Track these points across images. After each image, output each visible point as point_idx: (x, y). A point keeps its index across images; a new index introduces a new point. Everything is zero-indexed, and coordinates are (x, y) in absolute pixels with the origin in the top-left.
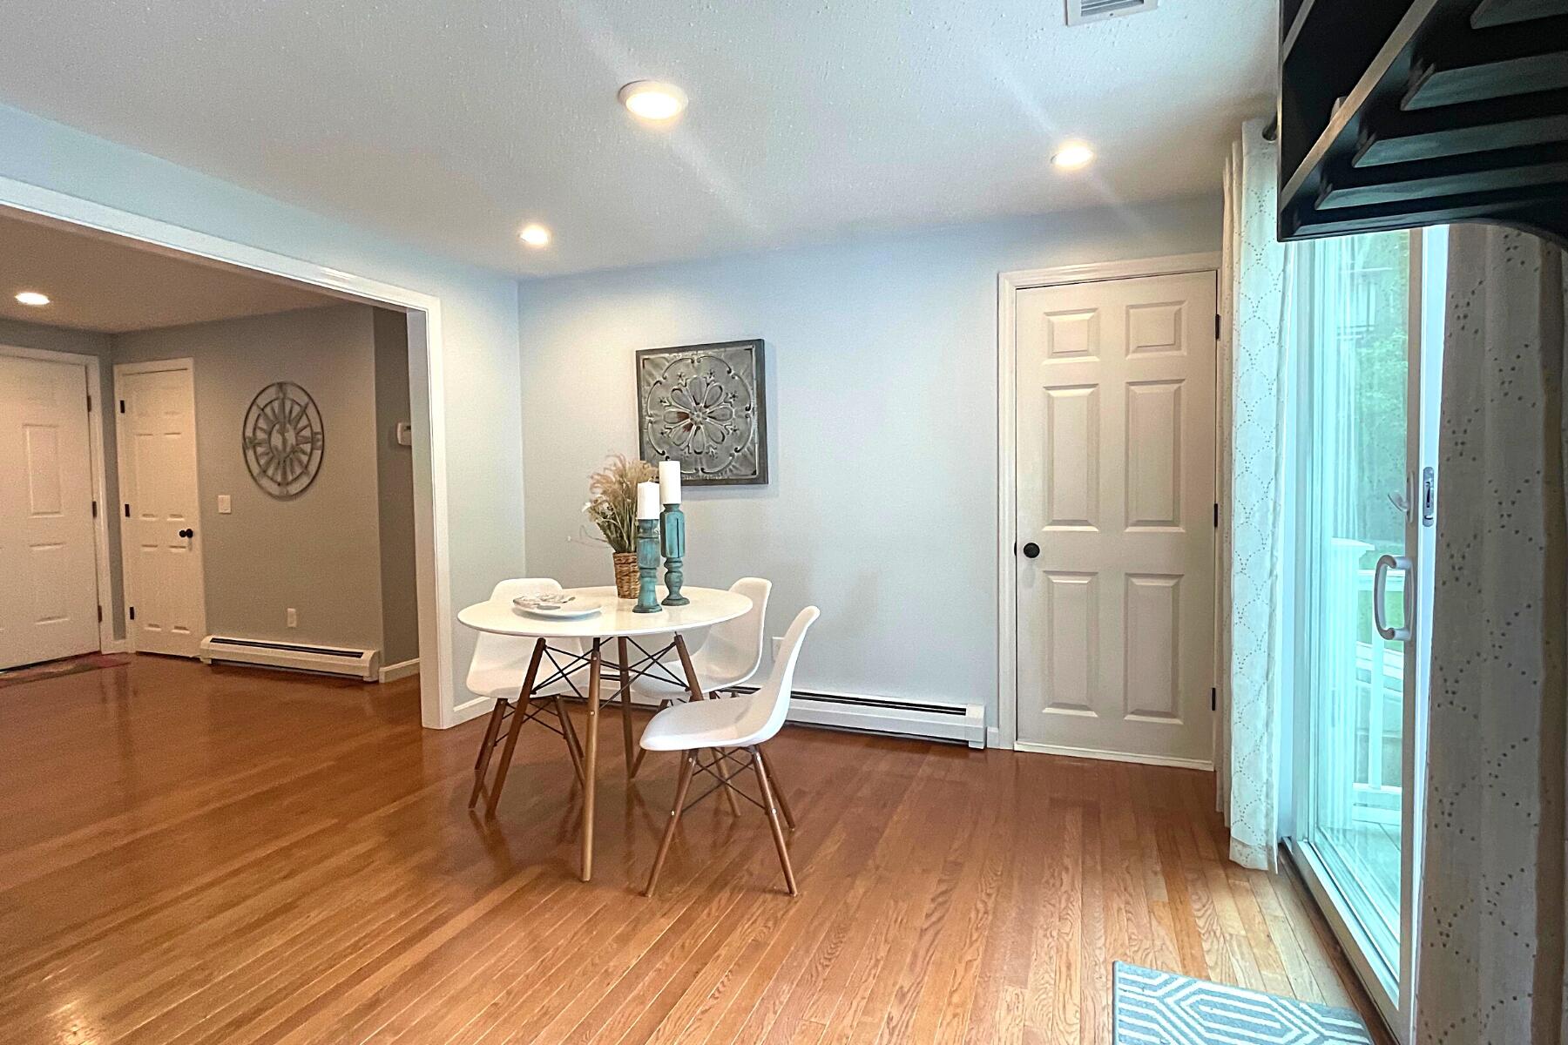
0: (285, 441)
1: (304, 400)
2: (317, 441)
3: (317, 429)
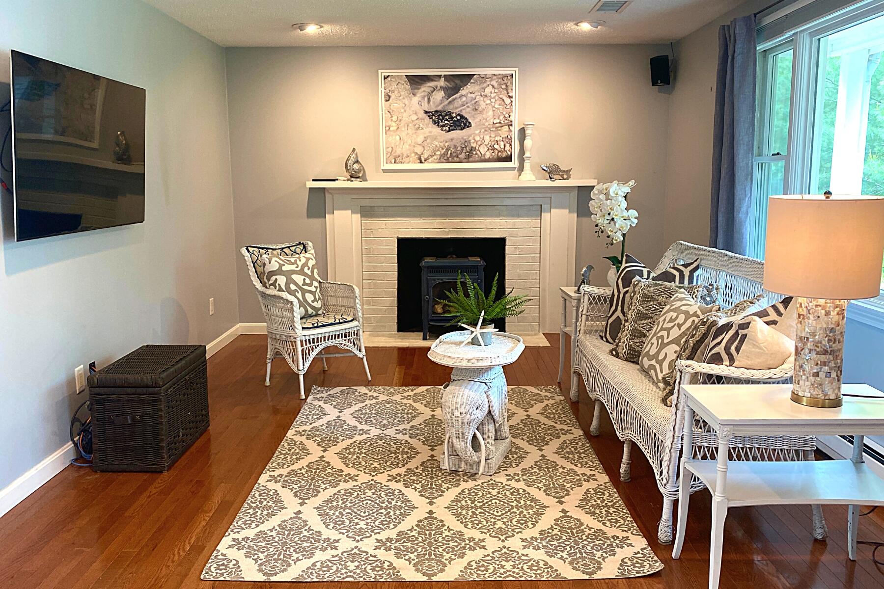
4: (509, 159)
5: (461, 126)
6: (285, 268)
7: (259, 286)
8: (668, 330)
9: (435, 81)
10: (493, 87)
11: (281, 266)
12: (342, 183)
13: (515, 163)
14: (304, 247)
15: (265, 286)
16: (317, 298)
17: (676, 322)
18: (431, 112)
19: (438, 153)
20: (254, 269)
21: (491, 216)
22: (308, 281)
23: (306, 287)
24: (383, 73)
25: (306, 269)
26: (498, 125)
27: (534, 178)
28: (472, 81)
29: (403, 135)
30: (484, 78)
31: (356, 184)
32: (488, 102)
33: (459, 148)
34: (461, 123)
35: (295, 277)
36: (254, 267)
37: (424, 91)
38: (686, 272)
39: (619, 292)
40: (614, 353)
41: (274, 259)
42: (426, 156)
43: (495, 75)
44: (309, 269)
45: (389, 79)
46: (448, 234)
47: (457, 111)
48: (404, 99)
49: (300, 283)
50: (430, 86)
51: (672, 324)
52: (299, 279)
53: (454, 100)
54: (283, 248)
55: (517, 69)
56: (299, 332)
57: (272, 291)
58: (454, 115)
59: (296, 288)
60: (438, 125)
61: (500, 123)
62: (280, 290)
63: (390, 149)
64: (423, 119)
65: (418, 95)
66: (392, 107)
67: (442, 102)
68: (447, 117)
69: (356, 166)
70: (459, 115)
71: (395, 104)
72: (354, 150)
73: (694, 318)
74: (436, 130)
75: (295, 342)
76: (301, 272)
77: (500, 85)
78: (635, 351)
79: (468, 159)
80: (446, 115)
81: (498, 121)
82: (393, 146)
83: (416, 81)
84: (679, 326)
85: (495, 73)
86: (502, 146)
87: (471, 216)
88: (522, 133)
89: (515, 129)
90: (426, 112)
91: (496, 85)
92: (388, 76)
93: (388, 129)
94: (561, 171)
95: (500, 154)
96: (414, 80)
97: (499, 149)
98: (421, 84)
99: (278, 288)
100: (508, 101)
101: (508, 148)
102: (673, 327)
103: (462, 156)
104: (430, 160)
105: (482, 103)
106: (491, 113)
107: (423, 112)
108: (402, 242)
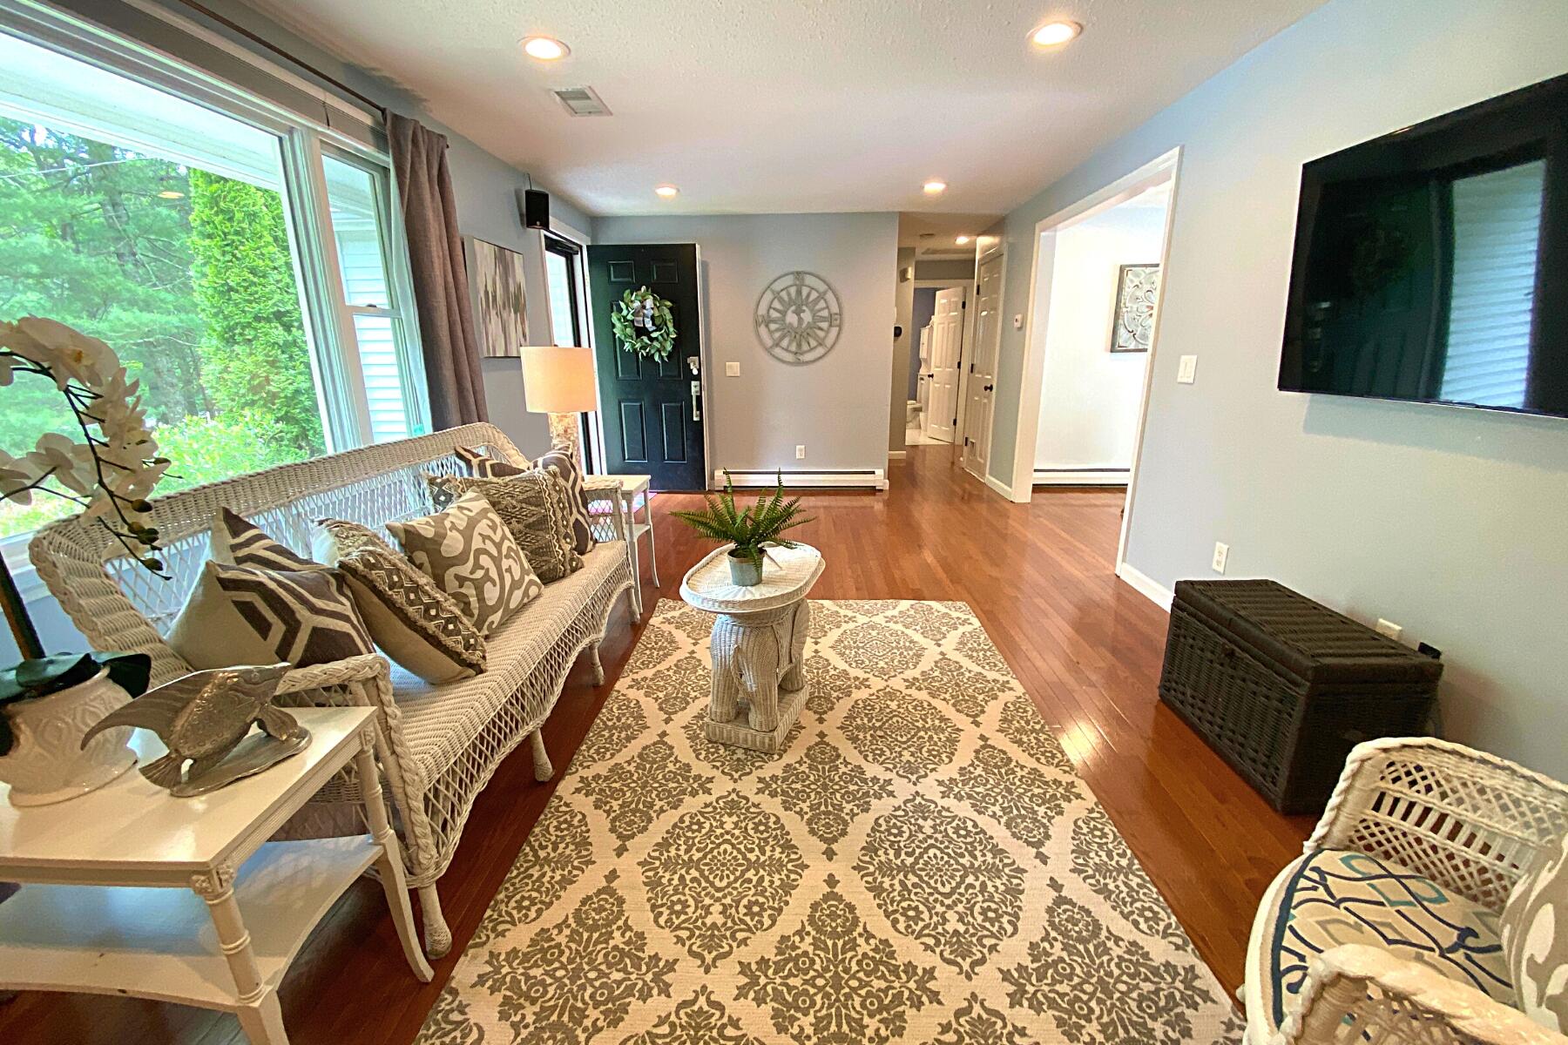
0: (800, 320)
1: (822, 287)
2: (836, 320)
3: (835, 309)
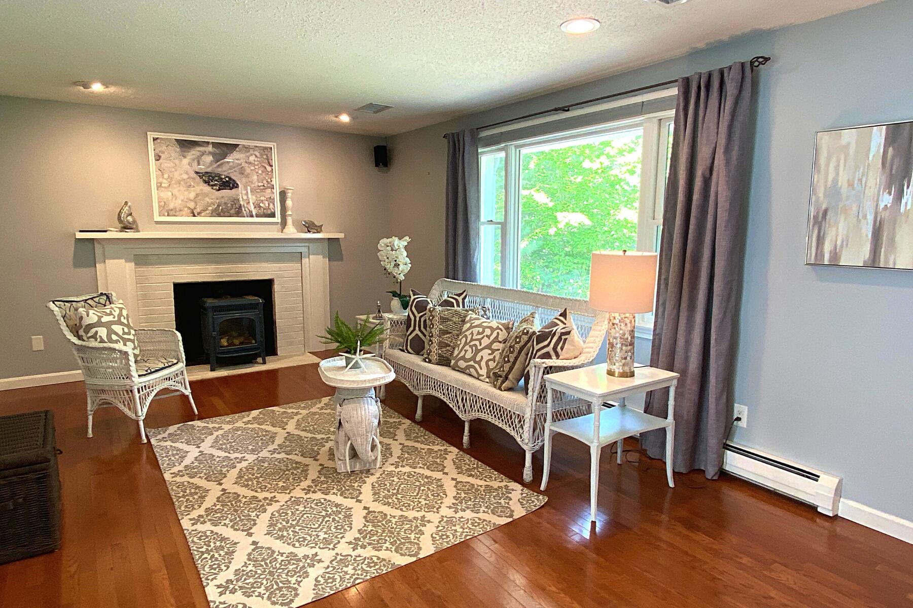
4: (273, 215)
5: (229, 186)
6: (105, 319)
7: (75, 340)
8: (480, 340)
9: (204, 146)
10: (256, 156)
11: (100, 318)
12: (114, 234)
13: (277, 219)
14: (108, 297)
15: (80, 338)
16: (136, 345)
17: (485, 334)
18: (202, 173)
19: (210, 208)
20: (65, 324)
21: (261, 261)
22: (126, 330)
23: (126, 336)
24: (151, 135)
25: (122, 318)
26: (262, 187)
27: (296, 231)
28: (237, 149)
29: (175, 191)
30: (247, 148)
31: (130, 235)
32: (253, 168)
33: (229, 205)
34: (229, 184)
35: (115, 327)
36: (65, 321)
37: (193, 154)
38: (460, 299)
39: (415, 317)
40: (427, 360)
41: (91, 312)
42: (198, 210)
43: (256, 146)
44: (124, 318)
45: (159, 141)
46: (222, 278)
47: (225, 173)
48: (174, 159)
49: (121, 333)
50: (199, 151)
51: (482, 336)
52: (118, 328)
53: (222, 164)
54: (86, 300)
55: (275, 144)
56: (136, 379)
57: (93, 344)
58: (223, 177)
59: (118, 338)
60: (209, 185)
61: (264, 186)
62: (102, 341)
63: (162, 204)
64: (194, 179)
65: (188, 157)
66: (162, 166)
67: (211, 164)
68: (217, 178)
69: (130, 218)
70: (227, 177)
71: (166, 164)
72: (126, 203)
73: (498, 331)
74: (207, 188)
75: (131, 391)
76: (119, 322)
77: (261, 155)
78: (444, 357)
79: (239, 213)
80: (216, 176)
81: (262, 184)
82: (165, 200)
83: (186, 145)
84: (488, 337)
85: (257, 145)
86: (267, 205)
87: (242, 262)
88: (283, 195)
89: (277, 191)
90: (197, 173)
91: (258, 154)
92: (158, 138)
93: (159, 186)
94: (316, 226)
95: (265, 211)
96: (183, 144)
97: (265, 207)
98: (190, 148)
99: (99, 340)
100: (269, 169)
101: (271, 206)
102: (483, 338)
103: (232, 212)
104: (203, 214)
105: (247, 168)
106: (255, 177)
107: (193, 172)
108: (177, 287)
